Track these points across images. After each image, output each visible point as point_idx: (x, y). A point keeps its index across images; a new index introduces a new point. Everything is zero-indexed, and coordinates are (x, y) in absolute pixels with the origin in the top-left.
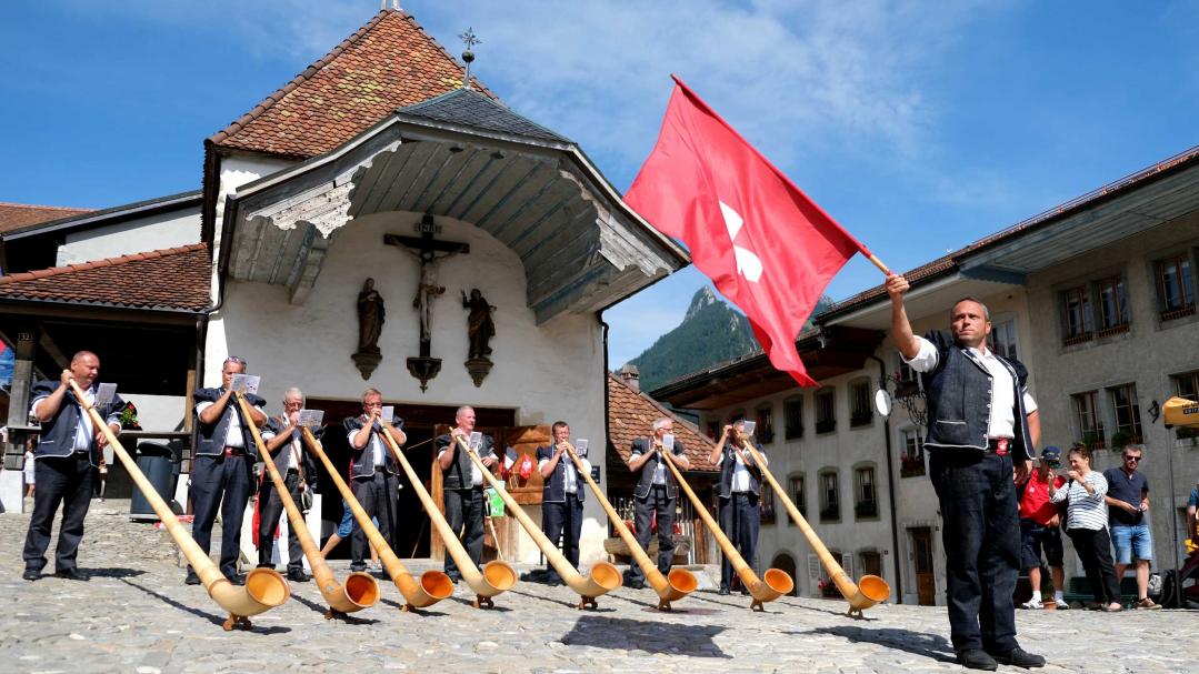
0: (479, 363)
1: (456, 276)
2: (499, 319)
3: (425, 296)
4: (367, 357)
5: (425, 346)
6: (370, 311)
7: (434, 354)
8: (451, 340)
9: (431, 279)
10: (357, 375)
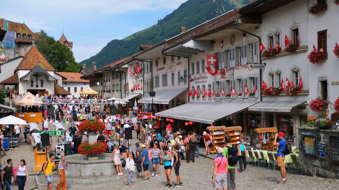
0: (42, 86)
1: (40, 78)
2: (44, 82)
3: (37, 80)
4: (32, 86)
5: (37, 85)
6: (32, 82)
7: (38, 85)
8: (39, 84)
9: (37, 79)
10: (31, 87)
